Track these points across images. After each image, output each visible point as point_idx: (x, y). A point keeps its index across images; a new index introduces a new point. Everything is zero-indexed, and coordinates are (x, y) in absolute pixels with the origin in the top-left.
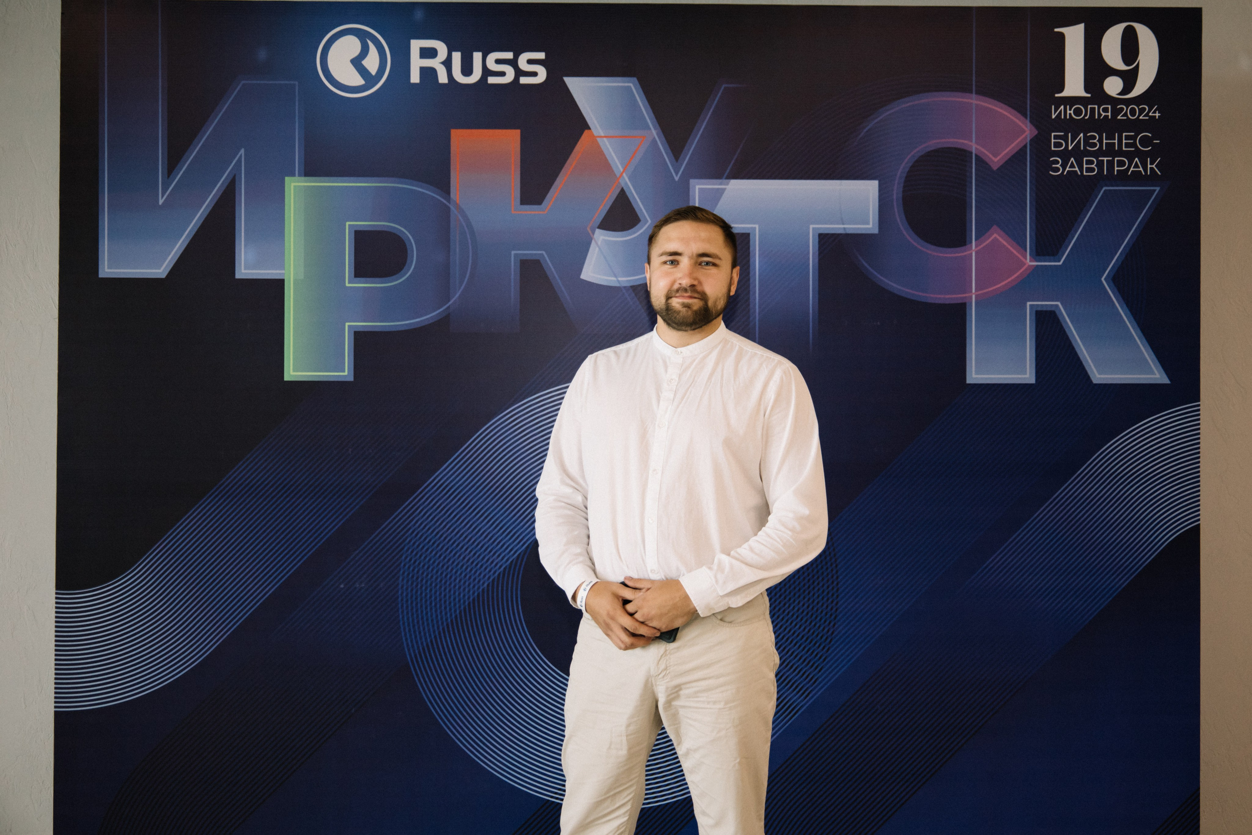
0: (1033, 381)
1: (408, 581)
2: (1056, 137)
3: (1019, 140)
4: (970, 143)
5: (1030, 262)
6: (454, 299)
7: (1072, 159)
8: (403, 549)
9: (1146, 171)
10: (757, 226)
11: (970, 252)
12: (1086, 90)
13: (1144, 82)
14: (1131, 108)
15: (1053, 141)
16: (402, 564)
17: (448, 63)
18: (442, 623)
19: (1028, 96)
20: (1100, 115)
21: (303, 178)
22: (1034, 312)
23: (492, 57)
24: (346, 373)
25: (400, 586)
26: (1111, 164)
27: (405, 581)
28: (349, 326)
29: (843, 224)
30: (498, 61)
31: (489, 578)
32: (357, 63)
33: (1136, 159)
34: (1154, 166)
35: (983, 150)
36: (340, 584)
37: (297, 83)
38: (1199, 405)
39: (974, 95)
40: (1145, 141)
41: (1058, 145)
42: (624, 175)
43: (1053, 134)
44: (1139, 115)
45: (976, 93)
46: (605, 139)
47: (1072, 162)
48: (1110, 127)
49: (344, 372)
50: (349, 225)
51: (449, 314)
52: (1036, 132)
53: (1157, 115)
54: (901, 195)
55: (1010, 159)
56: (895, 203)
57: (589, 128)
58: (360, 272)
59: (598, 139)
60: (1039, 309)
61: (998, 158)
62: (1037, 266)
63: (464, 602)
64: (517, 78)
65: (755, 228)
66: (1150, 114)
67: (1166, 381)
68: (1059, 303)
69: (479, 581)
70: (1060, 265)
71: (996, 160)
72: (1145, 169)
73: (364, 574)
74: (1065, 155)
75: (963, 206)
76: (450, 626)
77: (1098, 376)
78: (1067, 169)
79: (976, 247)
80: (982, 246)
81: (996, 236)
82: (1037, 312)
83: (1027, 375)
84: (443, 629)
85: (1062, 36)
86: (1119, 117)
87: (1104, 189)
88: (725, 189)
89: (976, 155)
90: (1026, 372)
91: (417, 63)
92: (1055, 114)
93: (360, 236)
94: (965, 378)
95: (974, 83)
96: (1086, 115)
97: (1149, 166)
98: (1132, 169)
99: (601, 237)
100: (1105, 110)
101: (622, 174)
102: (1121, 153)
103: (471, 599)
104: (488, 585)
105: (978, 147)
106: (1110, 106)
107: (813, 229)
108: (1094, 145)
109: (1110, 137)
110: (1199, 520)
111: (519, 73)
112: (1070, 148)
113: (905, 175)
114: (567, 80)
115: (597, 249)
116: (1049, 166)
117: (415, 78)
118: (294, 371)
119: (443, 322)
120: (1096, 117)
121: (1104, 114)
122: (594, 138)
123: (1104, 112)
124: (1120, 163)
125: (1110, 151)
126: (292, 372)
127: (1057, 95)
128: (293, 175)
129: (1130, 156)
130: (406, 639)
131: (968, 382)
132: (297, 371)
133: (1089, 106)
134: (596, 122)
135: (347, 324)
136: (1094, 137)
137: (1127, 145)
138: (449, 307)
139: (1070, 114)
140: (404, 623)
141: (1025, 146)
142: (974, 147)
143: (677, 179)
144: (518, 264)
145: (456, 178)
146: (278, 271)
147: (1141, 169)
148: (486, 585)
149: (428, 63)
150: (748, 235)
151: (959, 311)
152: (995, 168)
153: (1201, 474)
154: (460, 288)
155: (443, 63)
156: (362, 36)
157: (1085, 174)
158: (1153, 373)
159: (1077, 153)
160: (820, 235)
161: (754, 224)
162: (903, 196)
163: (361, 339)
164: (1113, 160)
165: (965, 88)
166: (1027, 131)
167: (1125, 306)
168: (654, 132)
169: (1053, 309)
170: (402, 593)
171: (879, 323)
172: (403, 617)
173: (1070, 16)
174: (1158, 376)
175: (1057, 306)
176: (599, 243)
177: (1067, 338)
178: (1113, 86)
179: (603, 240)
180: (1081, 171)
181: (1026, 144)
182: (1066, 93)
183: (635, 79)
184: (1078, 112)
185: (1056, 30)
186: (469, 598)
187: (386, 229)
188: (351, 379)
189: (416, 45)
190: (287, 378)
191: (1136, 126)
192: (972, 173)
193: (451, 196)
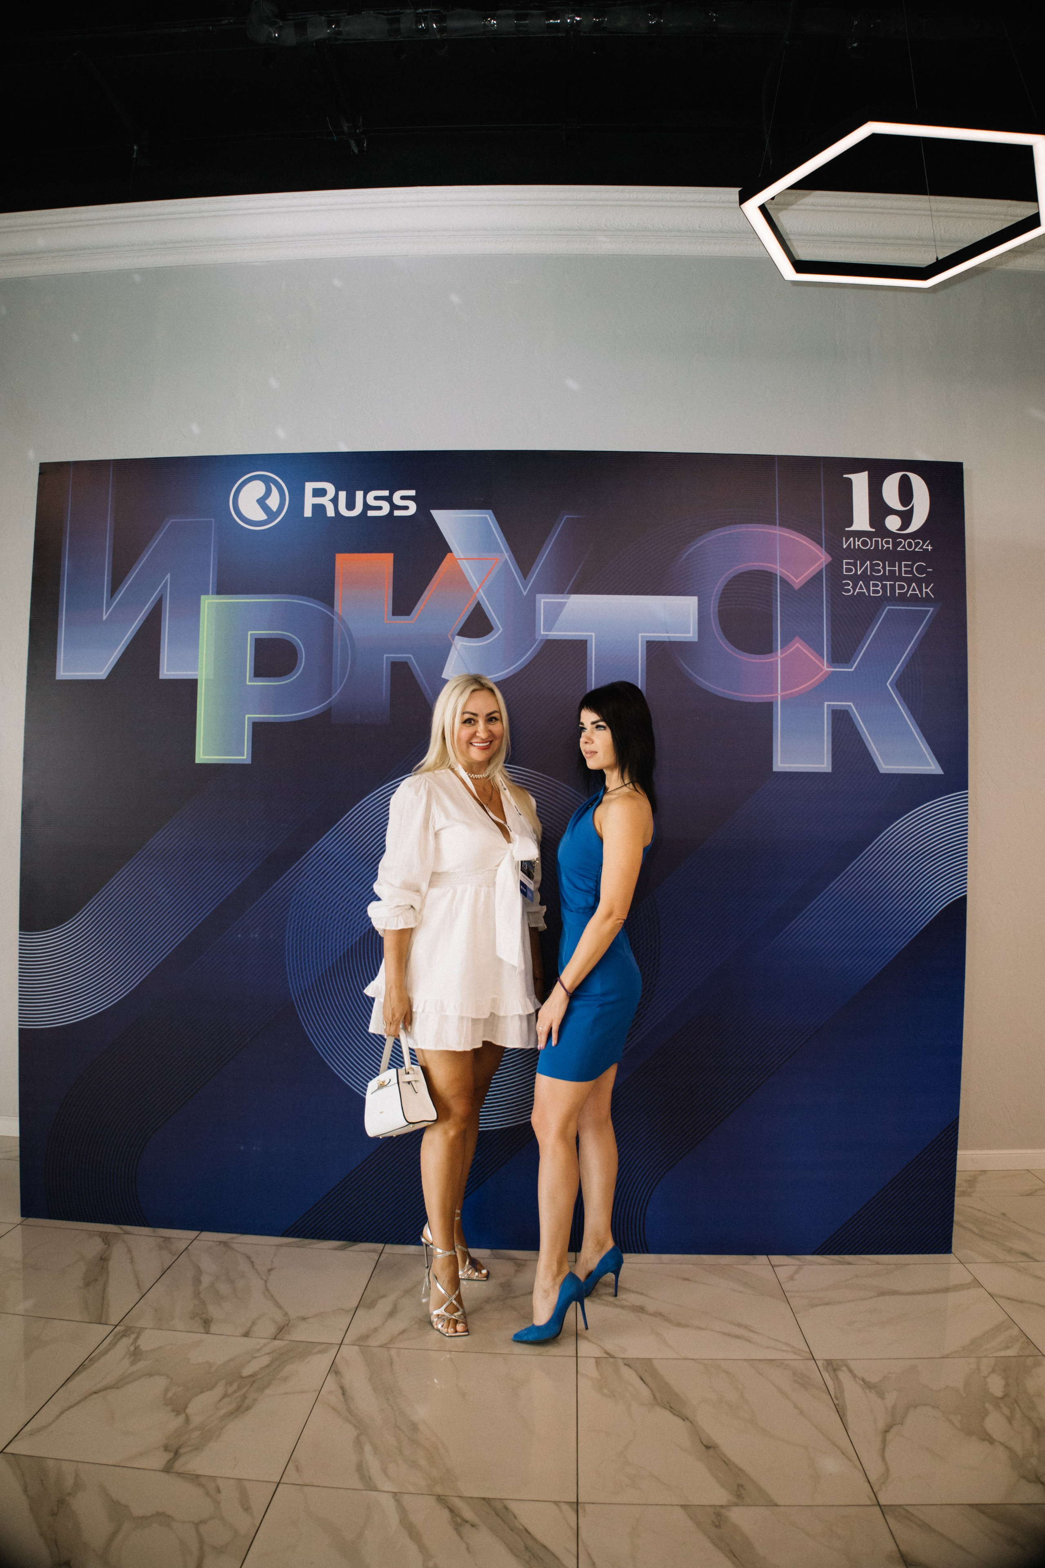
0: (829, 770)
1: (293, 934)
2: (847, 564)
3: (816, 565)
4: (775, 567)
5: (826, 668)
6: (336, 694)
7: (861, 582)
8: (288, 907)
9: (922, 594)
10: (593, 634)
11: (775, 659)
12: (871, 526)
13: (918, 521)
14: (909, 542)
15: (844, 566)
16: (289, 919)
17: (335, 501)
18: (322, 969)
19: (823, 529)
20: (883, 546)
21: (215, 596)
22: (830, 712)
23: (372, 494)
24: (245, 757)
25: (287, 937)
26: (893, 587)
27: (291, 933)
28: (248, 718)
29: (668, 633)
30: (377, 498)
31: (361, 932)
32: (262, 502)
33: (914, 584)
34: (928, 590)
35: (786, 572)
36: (238, 934)
37: (213, 520)
38: (967, 793)
39: (777, 527)
40: (920, 570)
41: (849, 570)
42: (480, 590)
43: (844, 561)
44: (915, 548)
45: (781, 525)
46: (464, 561)
47: (861, 584)
48: (892, 556)
49: (243, 756)
50: (251, 634)
51: (330, 708)
52: (830, 559)
53: (930, 548)
54: (717, 609)
55: (808, 581)
56: (712, 616)
57: (451, 552)
58: (259, 672)
59: (458, 561)
60: (835, 708)
61: (800, 579)
62: (833, 671)
63: (340, 952)
64: (391, 512)
65: (592, 635)
66: (924, 547)
67: (940, 771)
68: (851, 704)
69: (353, 935)
70: (852, 672)
71: (798, 581)
72: (921, 591)
73: (257, 927)
74: (855, 579)
75: (770, 618)
76: (328, 972)
77: (885, 767)
78: (857, 590)
79: (781, 654)
80: (786, 654)
81: (798, 645)
82: (833, 711)
83: (825, 765)
84: (322, 974)
85: (850, 481)
86: (898, 549)
87: (888, 607)
88: (564, 604)
89: (780, 577)
90: (823, 761)
91: (310, 501)
92: (846, 542)
93: (260, 644)
94: (771, 768)
95: (777, 517)
96: (871, 546)
97: (924, 590)
98: (910, 592)
99: (460, 644)
100: (887, 543)
101: (478, 590)
102: (901, 578)
103: (346, 950)
104: (360, 938)
105: (783, 571)
106: (891, 540)
107: (642, 637)
108: (879, 571)
109: (892, 565)
110: (966, 891)
111: (394, 507)
112: (859, 573)
113: (720, 593)
114: (432, 511)
115: (457, 652)
116: (842, 587)
117: (308, 513)
118: (204, 755)
119: (326, 714)
120: (880, 548)
121: (886, 546)
122: (455, 560)
123: (886, 544)
124: (901, 587)
125: (892, 576)
126: (202, 756)
127: (847, 529)
128: (207, 593)
129: (909, 581)
130: (292, 983)
131: (775, 769)
132: (206, 755)
133: (874, 539)
134: (457, 547)
135: (247, 716)
136: (879, 565)
137: (906, 572)
138: (330, 702)
139: (858, 545)
140: (290, 968)
141: (821, 571)
142: (778, 569)
143: (525, 593)
144: (390, 666)
145: (339, 593)
146: (193, 673)
147: (918, 592)
148: (358, 938)
149: (319, 500)
150: (586, 641)
151: (768, 708)
152: (797, 587)
153: (968, 852)
154: (340, 686)
155: (330, 500)
156: (266, 480)
157: (872, 595)
158: (931, 766)
159: (866, 578)
160: (647, 642)
161: (591, 632)
162: (719, 610)
163: (258, 728)
164: (895, 584)
165: (771, 522)
166: (823, 558)
167: (906, 707)
168: (506, 555)
169: (847, 709)
170: (289, 943)
171: (698, 718)
172: (289, 964)
173: (857, 465)
174: (933, 767)
175: (850, 705)
176: (458, 648)
177: (858, 733)
178: (893, 523)
179: (463, 645)
180: (869, 592)
181: (822, 569)
182: (855, 527)
183: (490, 511)
184: (865, 543)
185: (845, 476)
186: (344, 949)
187: (277, 637)
188: (249, 762)
189: (309, 487)
190: (197, 762)
191: (913, 557)
192: (777, 592)
193: (335, 609)
